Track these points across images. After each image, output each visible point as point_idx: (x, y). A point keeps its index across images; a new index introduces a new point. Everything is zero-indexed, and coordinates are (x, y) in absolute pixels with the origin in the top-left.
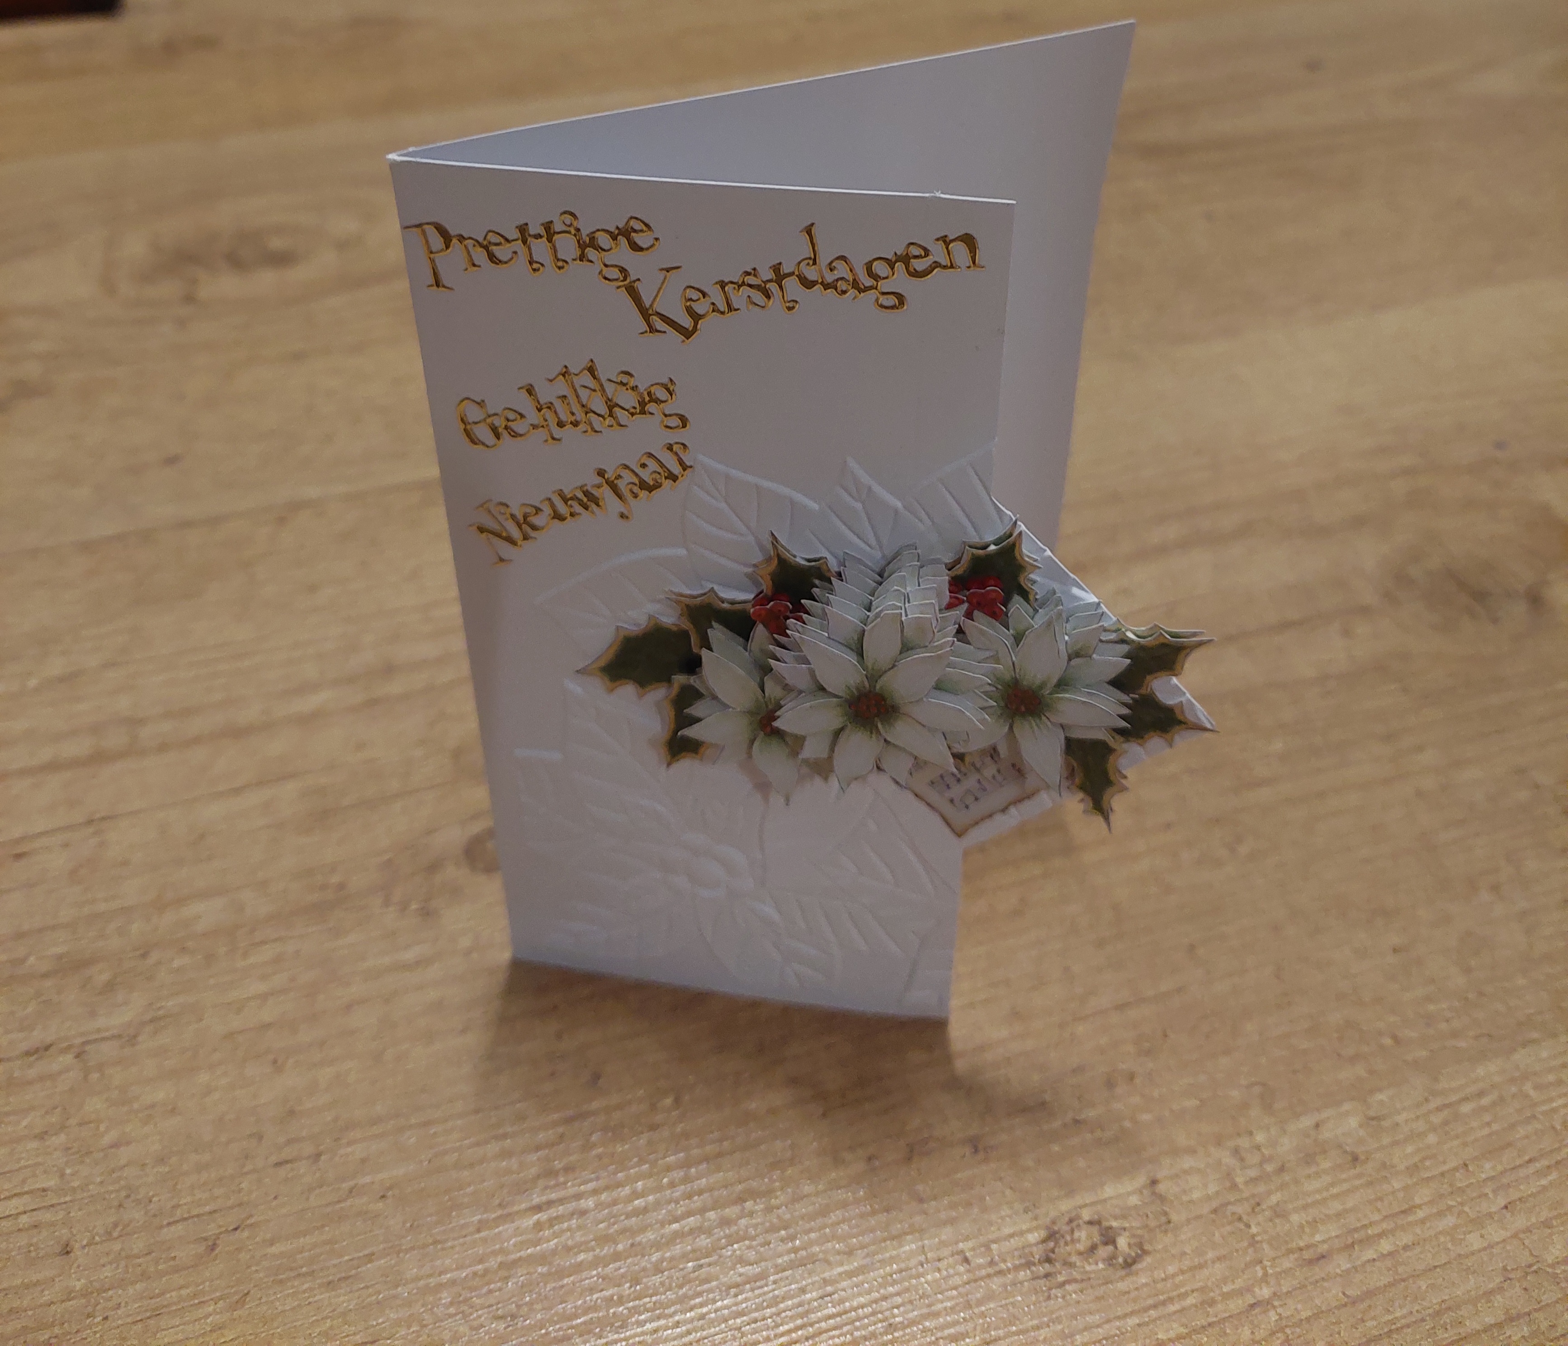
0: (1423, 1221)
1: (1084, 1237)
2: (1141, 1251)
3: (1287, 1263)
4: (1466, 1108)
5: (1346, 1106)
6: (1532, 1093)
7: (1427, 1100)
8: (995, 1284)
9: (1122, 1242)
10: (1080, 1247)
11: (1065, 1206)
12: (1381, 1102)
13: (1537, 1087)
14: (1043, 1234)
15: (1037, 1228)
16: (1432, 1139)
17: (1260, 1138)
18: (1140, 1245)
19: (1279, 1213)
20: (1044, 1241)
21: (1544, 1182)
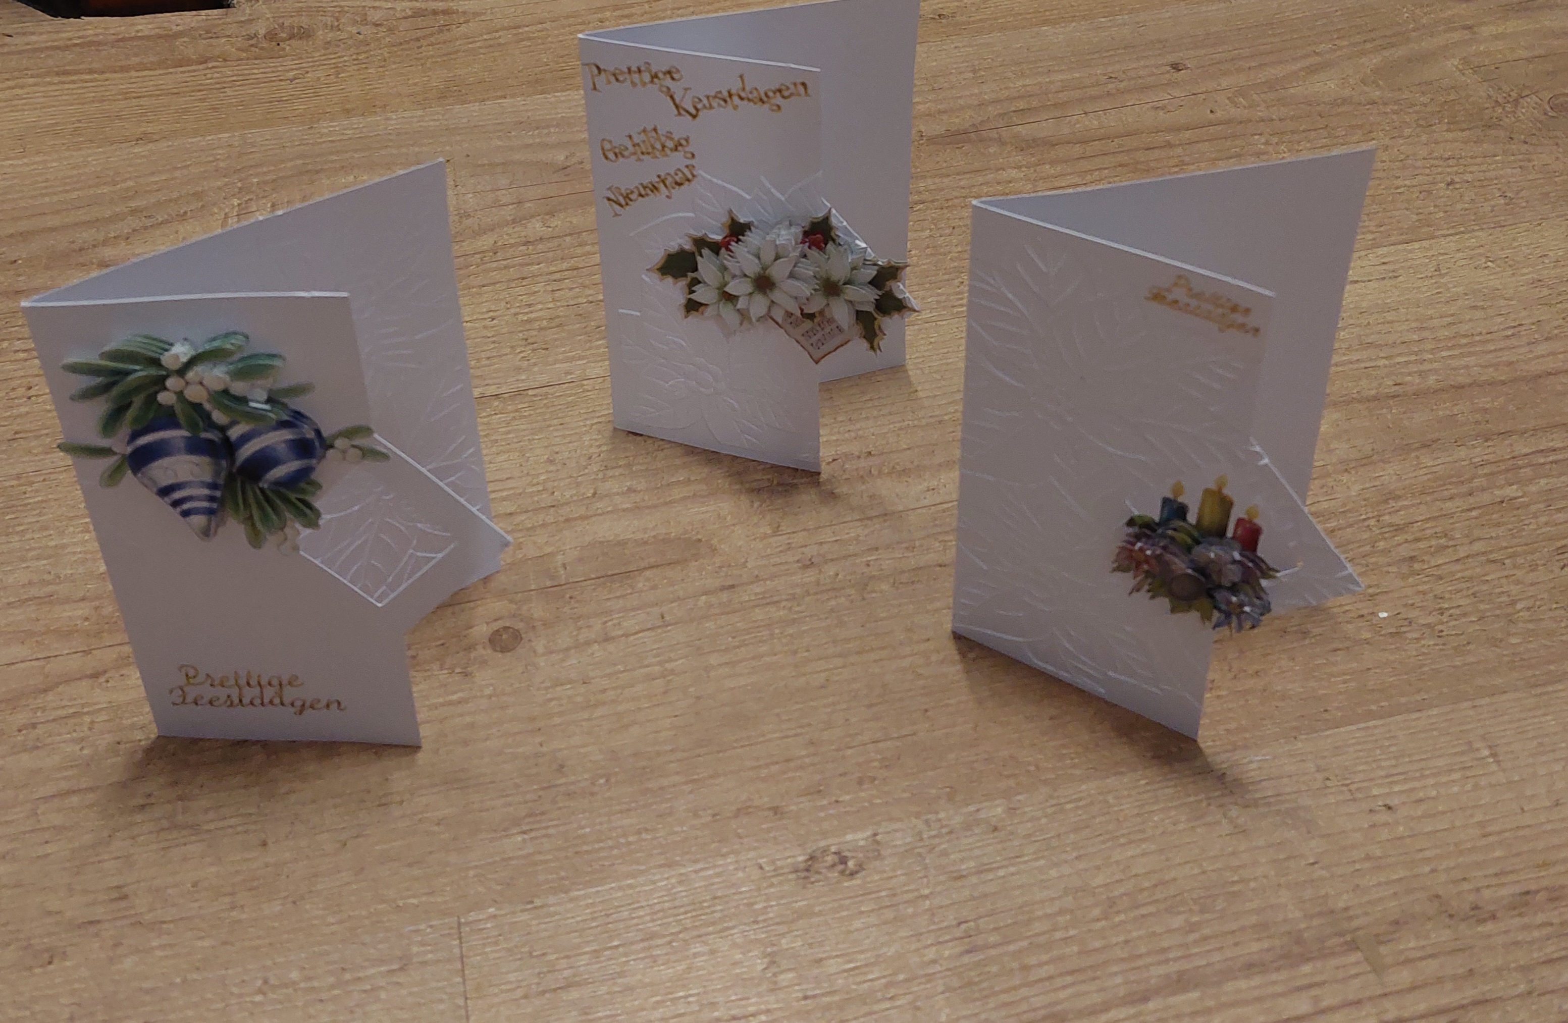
0: (1026, 862)
1: (830, 859)
2: (860, 867)
3: (942, 878)
4: (1069, 806)
5: (997, 802)
6: (1111, 801)
7: (1047, 801)
8: (775, 880)
9: (851, 864)
10: (828, 864)
11: (822, 844)
12: (1019, 801)
13: (1116, 798)
14: (807, 857)
15: (804, 855)
16: (1044, 821)
17: (942, 815)
18: (860, 866)
19: (945, 854)
20: (806, 861)
21: (1103, 846)
